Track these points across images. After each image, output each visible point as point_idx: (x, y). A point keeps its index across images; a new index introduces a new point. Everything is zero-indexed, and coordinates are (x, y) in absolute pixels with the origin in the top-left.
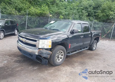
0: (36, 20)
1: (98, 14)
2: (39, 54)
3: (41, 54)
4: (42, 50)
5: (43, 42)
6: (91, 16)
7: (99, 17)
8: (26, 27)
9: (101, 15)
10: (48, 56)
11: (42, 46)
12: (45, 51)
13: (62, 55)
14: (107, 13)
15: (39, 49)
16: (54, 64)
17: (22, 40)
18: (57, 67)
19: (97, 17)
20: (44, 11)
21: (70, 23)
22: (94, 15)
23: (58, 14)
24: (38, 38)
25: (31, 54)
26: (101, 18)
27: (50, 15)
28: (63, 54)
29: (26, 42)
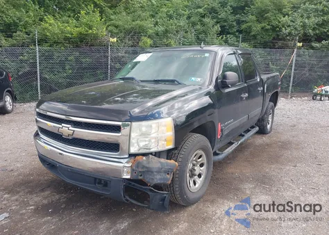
0: (69, 58)
1: (250, 27)
2: (138, 175)
3: (142, 173)
4: (144, 158)
5: (144, 129)
6: (229, 33)
7: (253, 33)
8: (39, 84)
9: (257, 28)
10: (168, 176)
11: (142, 144)
12: (156, 163)
13: (202, 165)
14: (273, 21)
15: (131, 155)
16: (184, 199)
17: (56, 132)
18: (194, 206)
19: (246, 35)
20: (90, 28)
21: (207, 55)
22: (237, 31)
23: (135, 33)
24: (123, 119)
25: (100, 180)
26: (259, 37)
27: (111, 40)
28: (205, 161)
29: (75, 136)
